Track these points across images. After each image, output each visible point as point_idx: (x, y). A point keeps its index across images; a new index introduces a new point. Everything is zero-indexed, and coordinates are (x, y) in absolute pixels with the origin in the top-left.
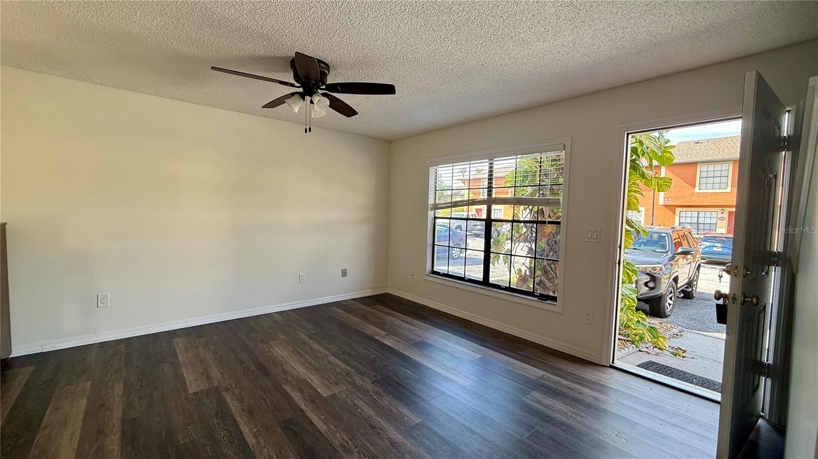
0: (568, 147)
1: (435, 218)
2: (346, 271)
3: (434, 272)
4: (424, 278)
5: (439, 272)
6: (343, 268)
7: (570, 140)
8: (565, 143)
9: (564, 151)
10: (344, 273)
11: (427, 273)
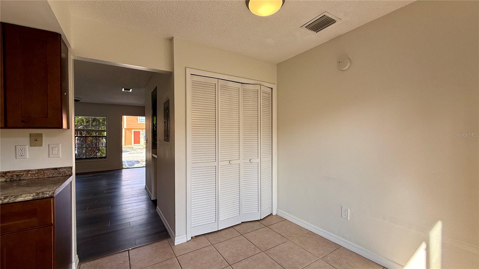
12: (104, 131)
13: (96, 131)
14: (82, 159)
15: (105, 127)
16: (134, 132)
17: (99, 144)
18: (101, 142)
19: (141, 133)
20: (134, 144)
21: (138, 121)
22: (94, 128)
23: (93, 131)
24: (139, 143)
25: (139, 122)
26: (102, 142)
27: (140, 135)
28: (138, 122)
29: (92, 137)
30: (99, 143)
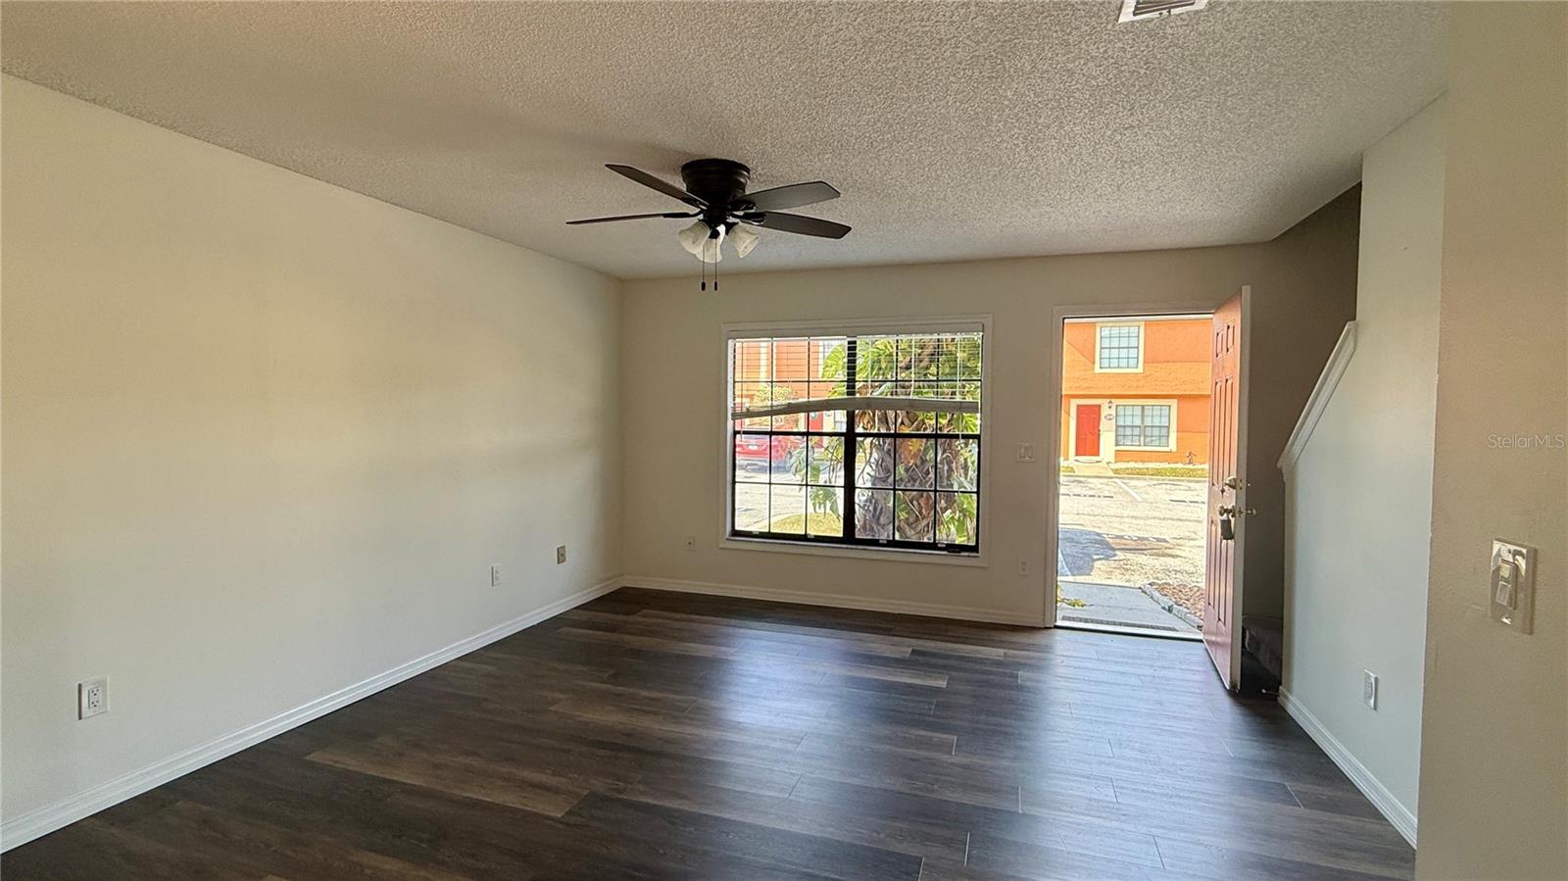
0: (989, 330)
1: (736, 433)
2: (565, 551)
3: (736, 533)
4: (721, 546)
5: (751, 532)
6: (559, 546)
7: (991, 319)
8: (983, 321)
9: (981, 334)
10: (561, 556)
11: (727, 536)
12: (972, 408)
13: (939, 408)
14: (875, 543)
15: (977, 388)
16: (1079, 406)
17: (950, 470)
18: (962, 459)
19: (1105, 412)
20: (1077, 455)
21: (1094, 363)
22: (930, 396)
23: (928, 406)
24: (1098, 455)
25: (1097, 370)
26: (966, 460)
27: (1099, 420)
28: (1093, 368)
29: (924, 440)
30: (949, 463)
